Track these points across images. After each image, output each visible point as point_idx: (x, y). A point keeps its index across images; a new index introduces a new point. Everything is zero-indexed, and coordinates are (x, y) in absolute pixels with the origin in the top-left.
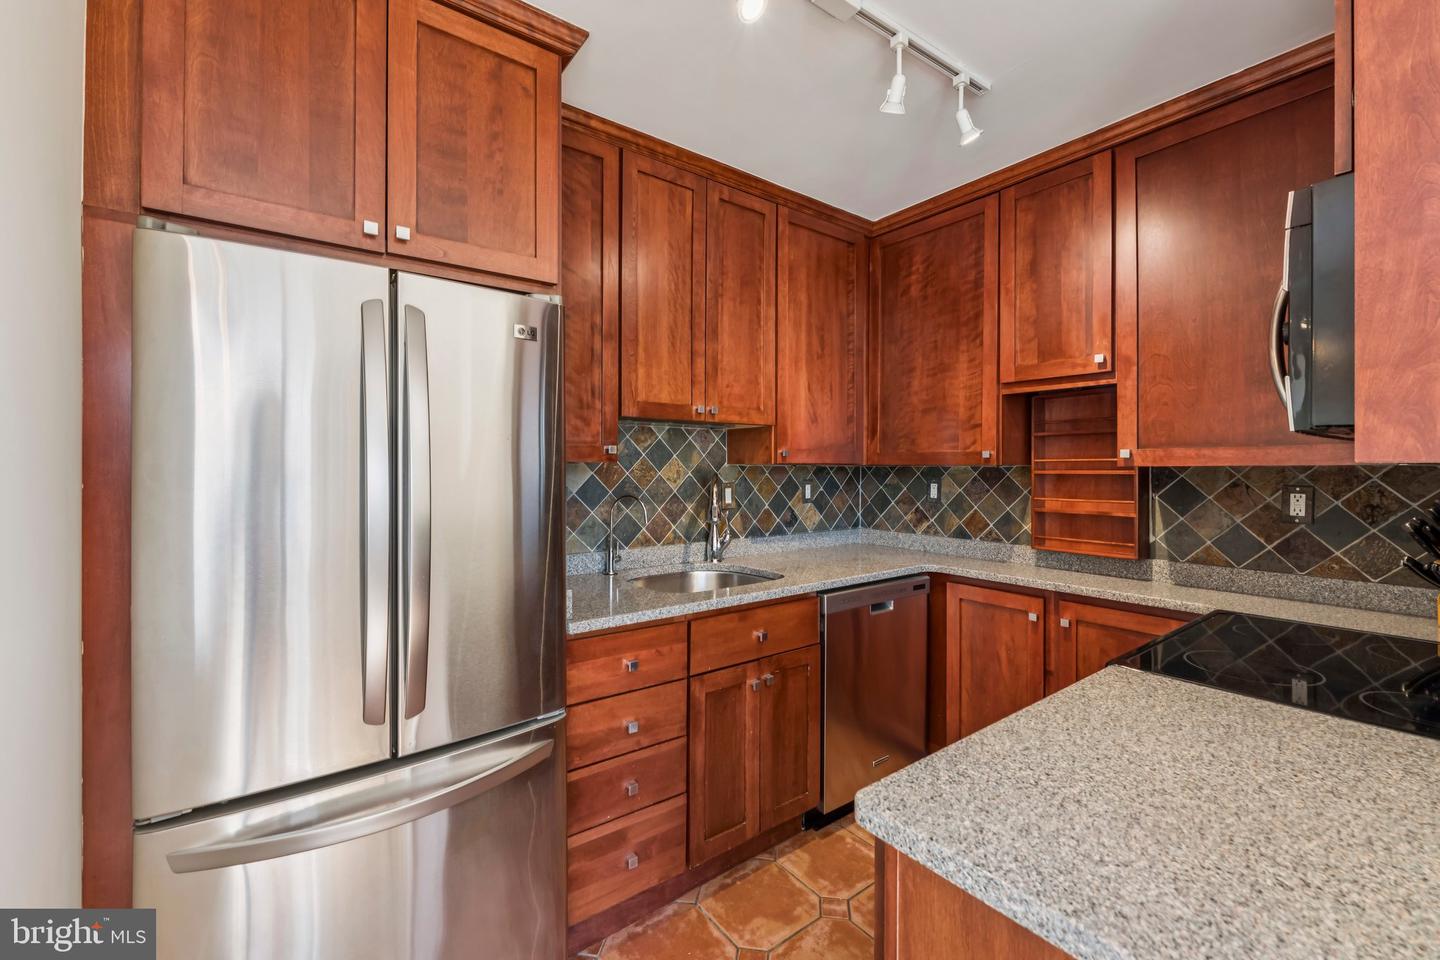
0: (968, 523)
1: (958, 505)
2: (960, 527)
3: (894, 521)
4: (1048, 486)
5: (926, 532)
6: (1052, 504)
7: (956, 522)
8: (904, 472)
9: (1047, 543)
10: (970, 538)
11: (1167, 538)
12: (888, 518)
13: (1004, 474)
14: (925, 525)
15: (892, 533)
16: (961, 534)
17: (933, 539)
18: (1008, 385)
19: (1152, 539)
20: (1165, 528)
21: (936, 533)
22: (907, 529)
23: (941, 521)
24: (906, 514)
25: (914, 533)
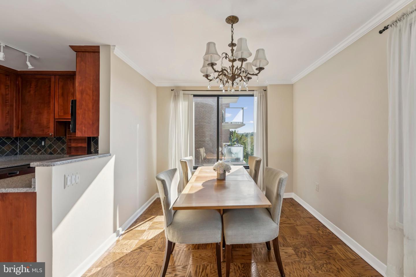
0: (53, 151)
1: (50, 147)
2: (51, 152)
3: (30, 152)
4: (72, 141)
5: (41, 154)
6: (73, 145)
7: (49, 151)
8: (33, 139)
9: (72, 153)
10: (53, 154)
11: (94, 150)
12: (28, 151)
13: (62, 139)
14: (40, 152)
15: (30, 155)
16: (51, 153)
17: (42, 156)
18: (57, 119)
19: (92, 150)
20: (94, 148)
21: (44, 154)
22: (35, 154)
23: (45, 151)
24: (34, 150)
25: (37, 154)
